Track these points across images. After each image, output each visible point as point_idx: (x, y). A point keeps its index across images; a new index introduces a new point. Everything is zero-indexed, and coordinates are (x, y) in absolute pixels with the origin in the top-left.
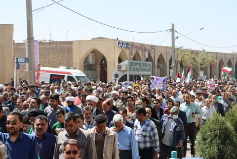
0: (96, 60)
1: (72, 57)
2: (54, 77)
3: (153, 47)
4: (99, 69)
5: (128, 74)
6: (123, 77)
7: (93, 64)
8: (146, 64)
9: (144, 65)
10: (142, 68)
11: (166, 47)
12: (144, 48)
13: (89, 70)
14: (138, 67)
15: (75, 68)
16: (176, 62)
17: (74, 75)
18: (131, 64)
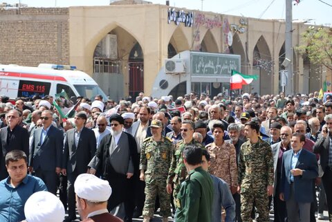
0: (120, 50)
1: (67, 44)
2: (28, 87)
3: (244, 21)
4: (126, 69)
5: (189, 80)
6: (177, 87)
7: (113, 58)
8: (229, 59)
9: (223, 61)
10: (219, 69)
11: (274, 22)
12: (224, 25)
13: (106, 71)
14: (210, 65)
15: (73, 68)
16: (295, 56)
17: (71, 83)
18: (195, 60)
